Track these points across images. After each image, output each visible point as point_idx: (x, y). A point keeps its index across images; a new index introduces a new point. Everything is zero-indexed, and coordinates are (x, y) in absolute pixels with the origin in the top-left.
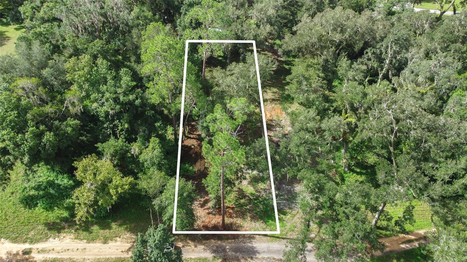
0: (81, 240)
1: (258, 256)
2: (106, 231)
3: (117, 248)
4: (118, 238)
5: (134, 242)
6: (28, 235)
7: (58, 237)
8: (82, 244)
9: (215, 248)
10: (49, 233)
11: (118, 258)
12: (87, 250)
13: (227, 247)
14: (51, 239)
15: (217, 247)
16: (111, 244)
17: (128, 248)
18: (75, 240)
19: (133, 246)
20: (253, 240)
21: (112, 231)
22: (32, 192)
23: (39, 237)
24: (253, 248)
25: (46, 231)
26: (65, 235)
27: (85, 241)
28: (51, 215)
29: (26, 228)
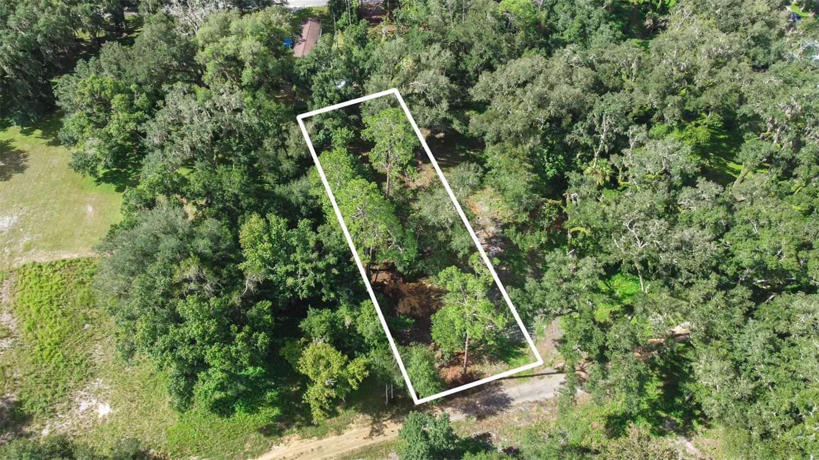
0: (310, 438)
1: (513, 403)
2: (333, 419)
3: (357, 436)
4: (351, 424)
5: (371, 424)
6: (244, 449)
7: (282, 441)
8: (314, 443)
9: (464, 407)
10: (268, 440)
11: (363, 447)
12: (324, 448)
13: (477, 402)
14: (274, 447)
15: (466, 405)
16: (347, 433)
17: (368, 433)
18: (304, 440)
19: (373, 428)
20: (502, 387)
21: (339, 418)
22: (218, 395)
23: (259, 448)
24: (504, 395)
25: (265, 439)
26: (288, 437)
27: (316, 438)
28: (258, 418)
29: (236, 441)
